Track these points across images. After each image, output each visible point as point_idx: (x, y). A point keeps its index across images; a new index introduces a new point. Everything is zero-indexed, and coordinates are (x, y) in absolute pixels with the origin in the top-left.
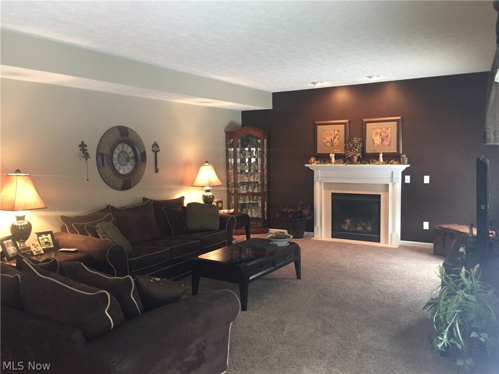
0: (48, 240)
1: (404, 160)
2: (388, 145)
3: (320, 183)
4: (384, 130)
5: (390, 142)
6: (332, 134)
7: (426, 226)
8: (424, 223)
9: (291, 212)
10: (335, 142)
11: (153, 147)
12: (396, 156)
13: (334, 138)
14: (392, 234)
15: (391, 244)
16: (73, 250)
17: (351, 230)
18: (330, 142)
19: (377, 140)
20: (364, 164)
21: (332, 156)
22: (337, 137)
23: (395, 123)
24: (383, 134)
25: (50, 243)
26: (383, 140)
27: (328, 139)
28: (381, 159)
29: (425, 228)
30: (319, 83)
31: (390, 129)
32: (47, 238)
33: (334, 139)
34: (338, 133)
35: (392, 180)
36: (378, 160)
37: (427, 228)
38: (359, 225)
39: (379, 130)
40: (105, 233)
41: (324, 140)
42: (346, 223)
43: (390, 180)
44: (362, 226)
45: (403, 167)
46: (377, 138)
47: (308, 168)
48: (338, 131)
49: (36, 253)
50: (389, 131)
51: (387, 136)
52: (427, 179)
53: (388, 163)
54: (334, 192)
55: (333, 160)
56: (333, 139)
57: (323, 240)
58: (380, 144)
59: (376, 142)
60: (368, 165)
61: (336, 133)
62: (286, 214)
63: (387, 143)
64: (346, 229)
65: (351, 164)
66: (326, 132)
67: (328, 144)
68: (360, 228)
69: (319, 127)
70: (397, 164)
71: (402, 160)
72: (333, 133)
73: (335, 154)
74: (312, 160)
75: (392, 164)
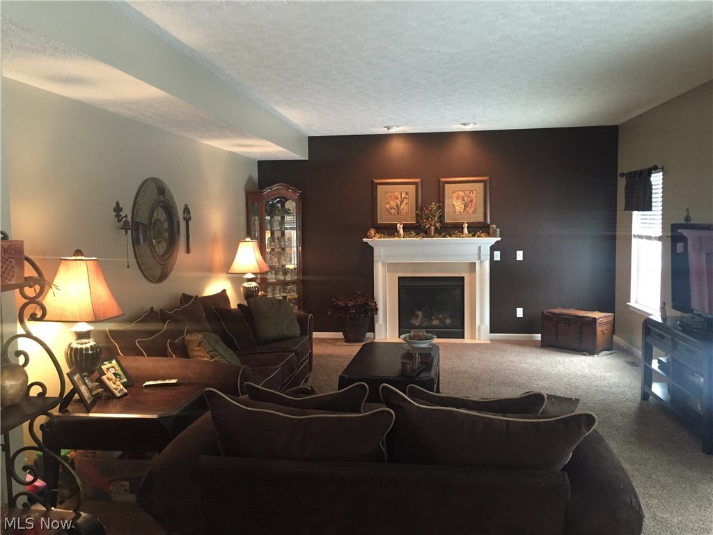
0: (115, 370)
1: (495, 232)
2: (473, 212)
3: (382, 264)
4: (467, 192)
5: (475, 209)
6: (397, 198)
7: (520, 312)
8: (518, 309)
9: (354, 305)
10: (402, 207)
11: (184, 213)
12: (484, 227)
13: (402, 202)
14: (480, 327)
15: (479, 339)
16: (174, 381)
17: (424, 325)
18: (396, 208)
19: (459, 206)
20: (443, 237)
21: (400, 227)
22: (406, 201)
23: (482, 184)
24: (466, 199)
25: (120, 375)
26: (466, 206)
27: (393, 203)
28: (466, 231)
29: (518, 316)
30: (395, 128)
31: (475, 192)
32: (113, 367)
33: (401, 204)
34: (407, 196)
35: (480, 258)
36: (462, 232)
37: (521, 316)
38: (433, 317)
39: (461, 193)
40: (216, 350)
41: (387, 206)
42: (418, 316)
43: (477, 257)
44: (439, 319)
45: (493, 240)
46: (459, 203)
47: (367, 243)
48: (407, 194)
49: (119, 392)
50: (474, 195)
51: (471, 201)
52: (520, 255)
53: (473, 236)
54: (401, 275)
55: (401, 231)
56: (399, 203)
57: (388, 341)
58: (462, 211)
59: (458, 208)
60: (449, 238)
61: (403, 196)
62: (346, 308)
63: (472, 210)
64: (417, 324)
65: (427, 237)
66: (389, 194)
67: (393, 211)
68: (436, 322)
69: (379, 187)
70: (486, 236)
71: (491, 231)
72: (400, 197)
73: (404, 225)
74: (373, 232)
75: (479, 236)
